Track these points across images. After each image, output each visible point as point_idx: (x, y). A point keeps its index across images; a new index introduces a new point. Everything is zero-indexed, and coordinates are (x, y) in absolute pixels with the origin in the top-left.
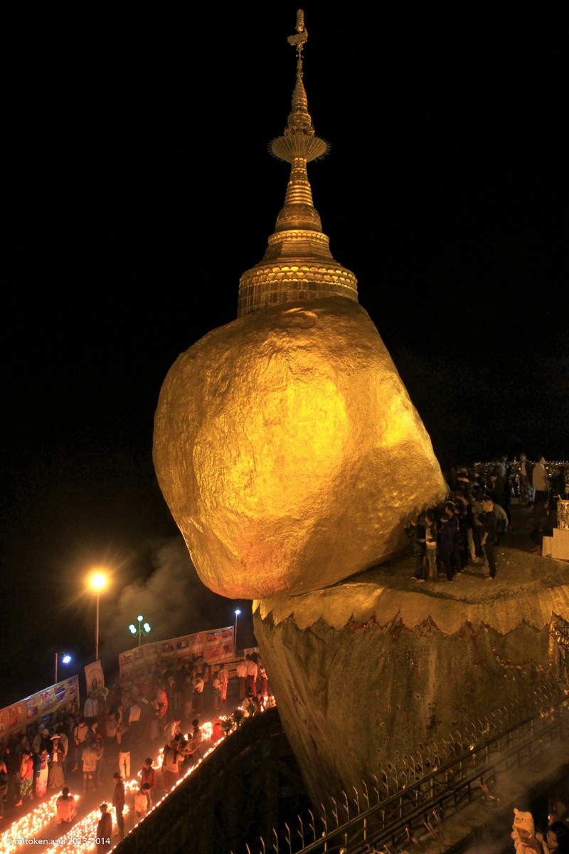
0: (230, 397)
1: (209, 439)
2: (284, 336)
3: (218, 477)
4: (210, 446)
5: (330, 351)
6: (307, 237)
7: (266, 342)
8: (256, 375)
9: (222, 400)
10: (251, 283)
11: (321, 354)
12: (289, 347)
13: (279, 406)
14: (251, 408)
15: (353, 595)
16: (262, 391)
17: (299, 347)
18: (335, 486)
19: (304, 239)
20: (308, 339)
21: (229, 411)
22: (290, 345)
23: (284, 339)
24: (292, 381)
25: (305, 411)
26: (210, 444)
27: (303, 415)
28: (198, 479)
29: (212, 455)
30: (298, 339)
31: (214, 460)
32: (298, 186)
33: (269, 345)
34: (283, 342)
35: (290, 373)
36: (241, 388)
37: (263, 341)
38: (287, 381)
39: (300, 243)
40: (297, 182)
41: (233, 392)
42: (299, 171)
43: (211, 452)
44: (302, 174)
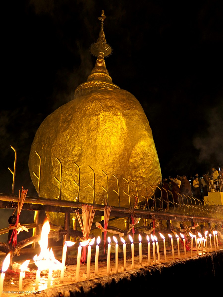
0: (72, 122)
1: (60, 143)
2: (99, 94)
3: (63, 159)
4: (60, 146)
5: (119, 100)
7: (91, 97)
8: (86, 110)
9: (68, 123)
10: (81, 88)
11: (116, 101)
12: (102, 98)
13: (96, 122)
14: (82, 124)
16: (88, 116)
17: (106, 98)
18: (120, 160)
20: (110, 96)
21: (72, 127)
22: (102, 97)
23: (99, 95)
24: (103, 111)
25: (108, 124)
26: (60, 145)
27: (107, 126)
29: (61, 150)
30: (106, 95)
31: (62, 152)
32: (100, 61)
33: (92, 98)
34: (99, 96)
35: (101, 108)
36: (78, 116)
37: (90, 97)
38: (100, 111)
39: (102, 77)
40: (100, 59)
41: (74, 119)
42: (101, 56)
43: (60, 148)
44: (102, 57)
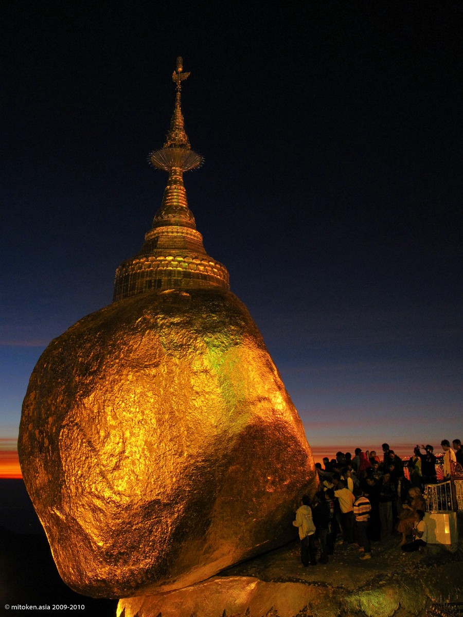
0: (101, 376)
1: (78, 421)
6: (182, 233)
7: (139, 320)
8: (129, 352)
9: (93, 379)
10: (126, 271)
11: (195, 330)
13: (151, 382)
14: (122, 385)
15: (225, 591)
16: (134, 367)
19: (179, 234)
21: (100, 389)
24: (165, 356)
26: (78, 426)
28: (64, 464)
32: (174, 191)
33: (143, 322)
34: (157, 318)
35: (163, 348)
36: (113, 365)
37: (137, 318)
38: (160, 356)
39: (176, 237)
40: (173, 187)
41: (104, 370)
42: (176, 178)
43: (78, 435)
44: (179, 181)
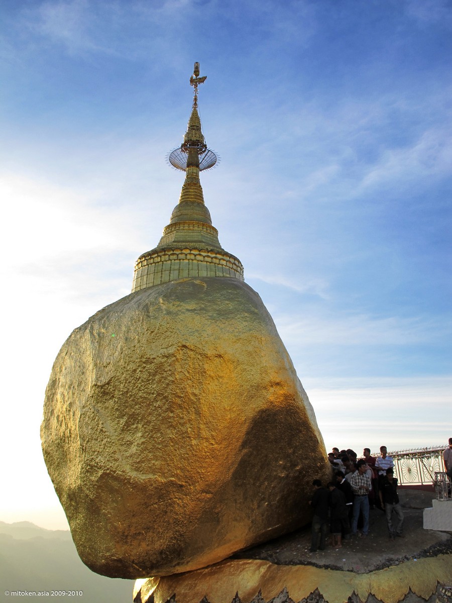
2: (174, 301)
5: (218, 314)
6: (198, 227)
13: (167, 367)
15: (238, 573)
17: (188, 310)
19: (195, 229)
20: (196, 303)
22: (179, 308)
32: (191, 187)
34: (173, 305)
39: (191, 232)
42: (192, 175)
44: (195, 178)
